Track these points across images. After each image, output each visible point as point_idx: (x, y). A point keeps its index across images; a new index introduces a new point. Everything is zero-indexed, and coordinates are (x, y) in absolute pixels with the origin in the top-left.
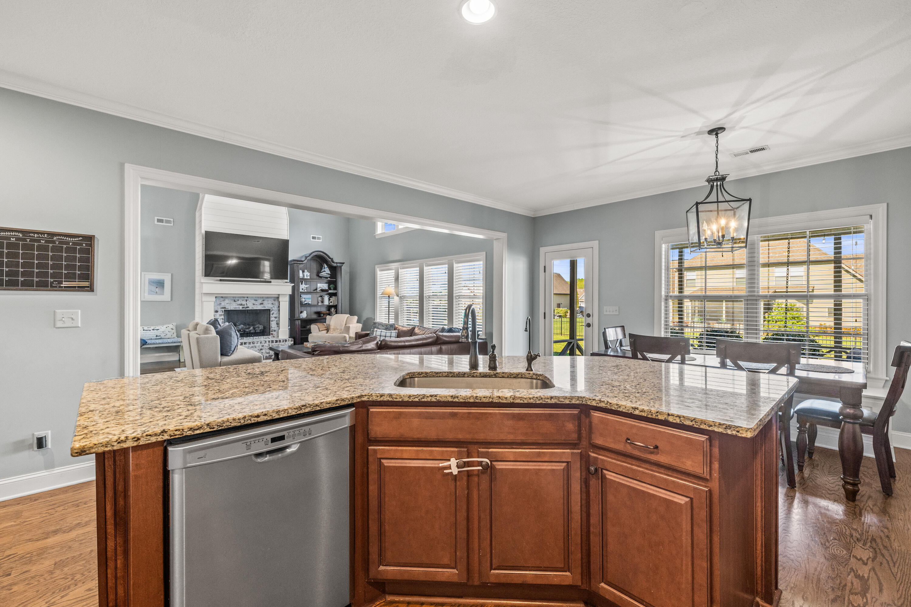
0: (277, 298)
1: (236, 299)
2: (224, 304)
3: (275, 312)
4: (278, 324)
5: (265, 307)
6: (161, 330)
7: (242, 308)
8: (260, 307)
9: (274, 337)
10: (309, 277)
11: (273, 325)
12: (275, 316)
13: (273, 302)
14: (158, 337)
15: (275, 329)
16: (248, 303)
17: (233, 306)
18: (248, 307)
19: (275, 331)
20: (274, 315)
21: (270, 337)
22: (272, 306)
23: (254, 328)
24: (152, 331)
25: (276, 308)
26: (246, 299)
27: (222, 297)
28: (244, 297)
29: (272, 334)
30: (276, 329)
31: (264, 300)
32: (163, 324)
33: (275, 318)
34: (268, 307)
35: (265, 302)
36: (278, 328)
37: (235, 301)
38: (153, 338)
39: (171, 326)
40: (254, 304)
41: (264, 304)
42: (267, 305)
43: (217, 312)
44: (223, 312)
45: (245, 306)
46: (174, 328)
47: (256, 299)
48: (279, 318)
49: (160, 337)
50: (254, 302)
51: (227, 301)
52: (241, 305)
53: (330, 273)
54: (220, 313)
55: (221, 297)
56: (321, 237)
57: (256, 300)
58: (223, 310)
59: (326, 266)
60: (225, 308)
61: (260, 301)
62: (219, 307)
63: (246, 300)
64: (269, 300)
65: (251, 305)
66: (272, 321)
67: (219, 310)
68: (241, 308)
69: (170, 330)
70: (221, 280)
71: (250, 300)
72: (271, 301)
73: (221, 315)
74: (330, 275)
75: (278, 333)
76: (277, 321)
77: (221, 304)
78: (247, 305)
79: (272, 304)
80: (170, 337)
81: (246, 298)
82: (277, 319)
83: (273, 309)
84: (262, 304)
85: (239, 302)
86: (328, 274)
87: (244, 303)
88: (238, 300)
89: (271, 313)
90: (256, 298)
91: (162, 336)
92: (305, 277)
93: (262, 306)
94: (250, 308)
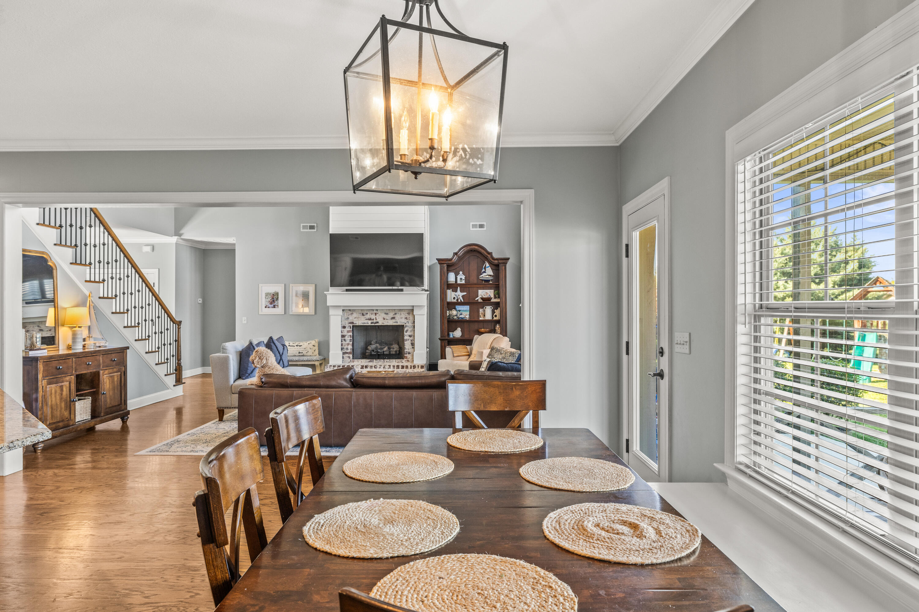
0: (411, 311)
1: (365, 312)
2: (351, 318)
3: (410, 329)
4: (413, 344)
5: (397, 322)
6: (303, 347)
7: (371, 323)
8: (391, 323)
9: (408, 361)
10: (463, 282)
11: (407, 345)
12: (410, 334)
13: (408, 316)
14: (300, 354)
15: (409, 351)
16: (377, 318)
17: (361, 321)
18: (378, 322)
19: (409, 353)
20: (408, 333)
21: (404, 361)
22: (405, 321)
23: (389, 348)
24: (296, 347)
25: (410, 324)
26: (375, 312)
27: (350, 310)
28: (373, 310)
29: (406, 358)
30: (411, 350)
31: (396, 314)
32: (306, 340)
33: (410, 336)
34: (401, 322)
35: (398, 316)
36: (412, 350)
37: (363, 315)
38: (296, 354)
39: (313, 342)
40: (384, 319)
41: (397, 318)
42: (400, 320)
43: (344, 327)
44: (351, 328)
45: (375, 321)
46: (317, 345)
47: (387, 312)
48: (414, 336)
49: (302, 354)
50: (385, 316)
51: (355, 315)
52: (370, 319)
53: (492, 274)
54: (348, 329)
55: (348, 310)
56: (485, 223)
57: (387, 314)
58: (351, 325)
59: (487, 265)
60: (353, 323)
61: (391, 315)
62: (347, 322)
63: (376, 314)
64: (402, 313)
65: (382, 320)
66: (406, 340)
67: (347, 325)
68: (369, 323)
69: (312, 347)
70: (347, 290)
71: (380, 313)
72: (404, 315)
73: (348, 332)
74: (493, 276)
75: (413, 356)
76: (412, 341)
77: (348, 318)
78: (376, 320)
79: (406, 318)
80: (312, 354)
81: (375, 310)
82: (412, 338)
83: (407, 324)
84: (393, 318)
85: (368, 316)
86: (490, 275)
87: (373, 317)
88: (367, 314)
89: (405, 329)
90: (387, 310)
91: (304, 353)
92: (459, 282)
93: (394, 321)
94: (380, 324)
